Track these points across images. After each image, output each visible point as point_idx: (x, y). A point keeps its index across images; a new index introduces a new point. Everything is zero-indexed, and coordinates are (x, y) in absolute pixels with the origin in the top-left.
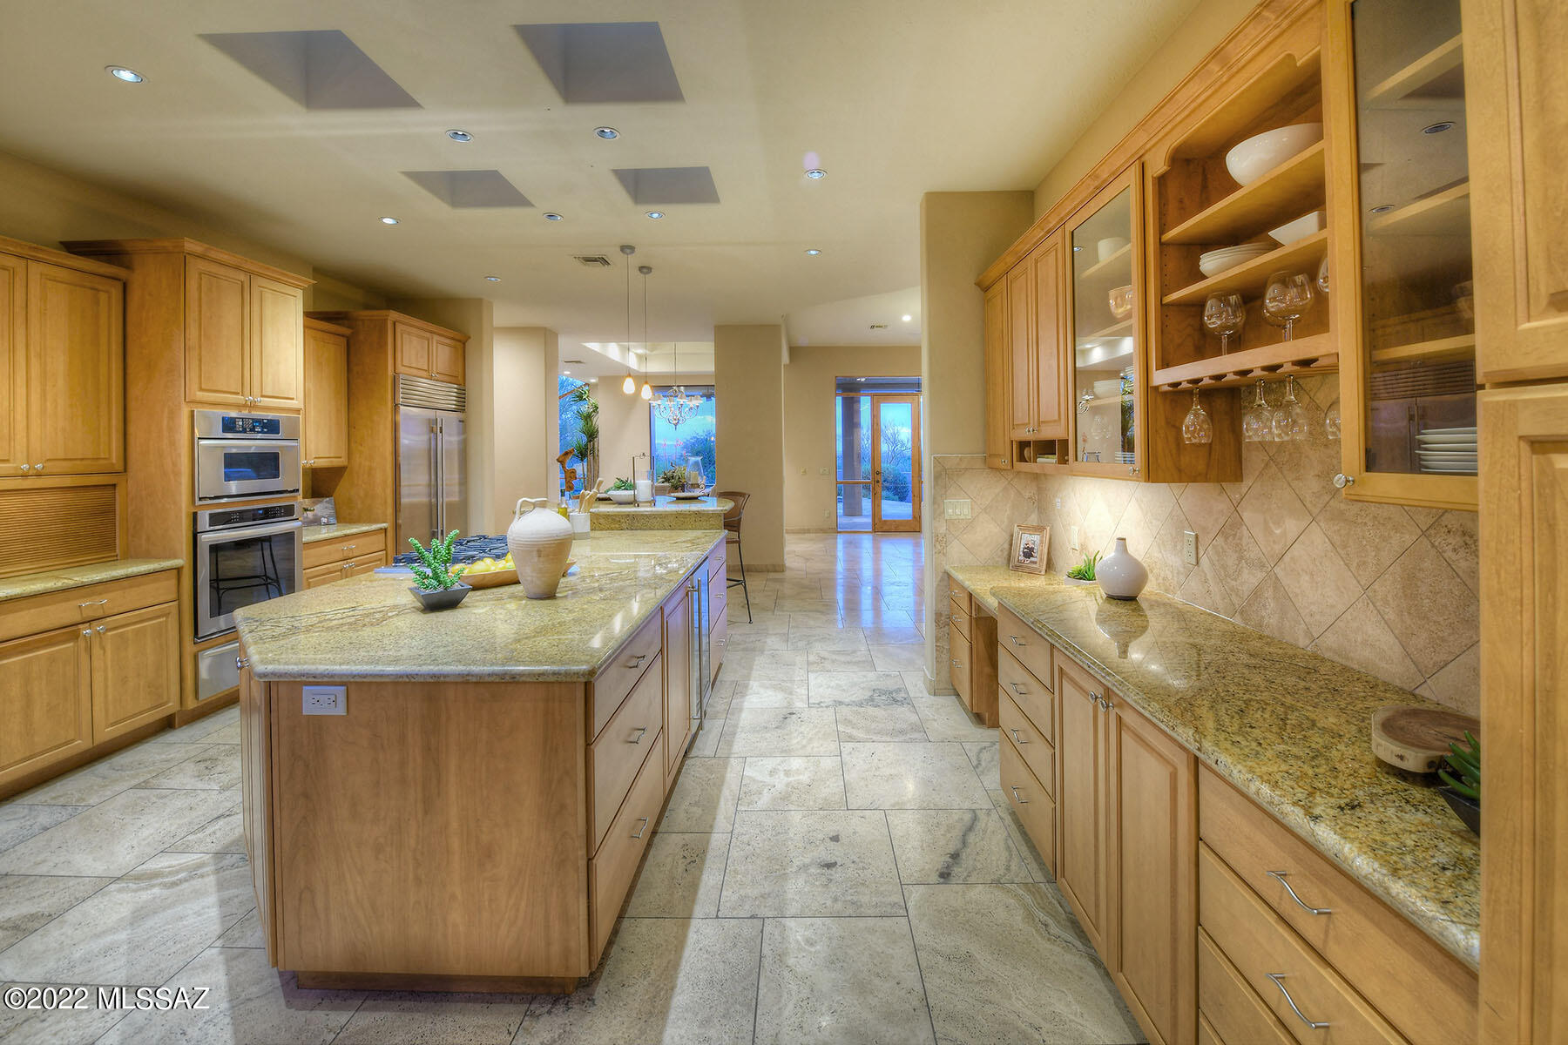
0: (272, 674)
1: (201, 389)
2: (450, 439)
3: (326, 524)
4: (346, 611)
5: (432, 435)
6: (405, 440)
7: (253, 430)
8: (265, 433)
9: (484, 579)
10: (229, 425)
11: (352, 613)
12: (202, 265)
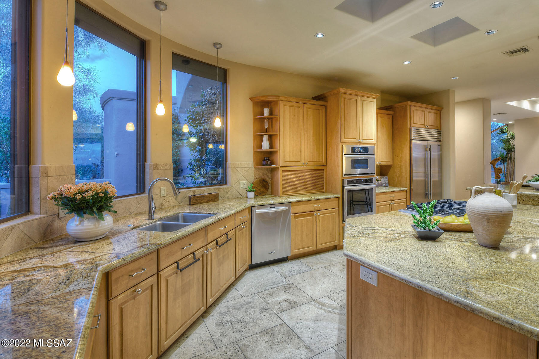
0: (349, 256)
1: (345, 138)
2: (434, 154)
3: (385, 186)
4: (384, 229)
5: (426, 152)
6: (414, 155)
7: (360, 151)
8: (364, 152)
9: (451, 226)
10: (353, 150)
11: (386, 231)
12: (345, 96)
